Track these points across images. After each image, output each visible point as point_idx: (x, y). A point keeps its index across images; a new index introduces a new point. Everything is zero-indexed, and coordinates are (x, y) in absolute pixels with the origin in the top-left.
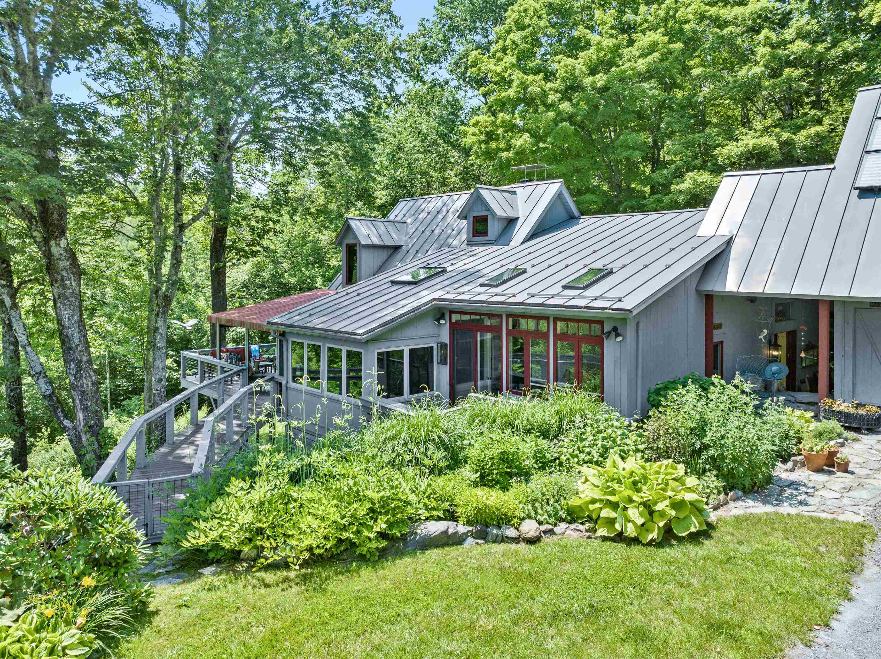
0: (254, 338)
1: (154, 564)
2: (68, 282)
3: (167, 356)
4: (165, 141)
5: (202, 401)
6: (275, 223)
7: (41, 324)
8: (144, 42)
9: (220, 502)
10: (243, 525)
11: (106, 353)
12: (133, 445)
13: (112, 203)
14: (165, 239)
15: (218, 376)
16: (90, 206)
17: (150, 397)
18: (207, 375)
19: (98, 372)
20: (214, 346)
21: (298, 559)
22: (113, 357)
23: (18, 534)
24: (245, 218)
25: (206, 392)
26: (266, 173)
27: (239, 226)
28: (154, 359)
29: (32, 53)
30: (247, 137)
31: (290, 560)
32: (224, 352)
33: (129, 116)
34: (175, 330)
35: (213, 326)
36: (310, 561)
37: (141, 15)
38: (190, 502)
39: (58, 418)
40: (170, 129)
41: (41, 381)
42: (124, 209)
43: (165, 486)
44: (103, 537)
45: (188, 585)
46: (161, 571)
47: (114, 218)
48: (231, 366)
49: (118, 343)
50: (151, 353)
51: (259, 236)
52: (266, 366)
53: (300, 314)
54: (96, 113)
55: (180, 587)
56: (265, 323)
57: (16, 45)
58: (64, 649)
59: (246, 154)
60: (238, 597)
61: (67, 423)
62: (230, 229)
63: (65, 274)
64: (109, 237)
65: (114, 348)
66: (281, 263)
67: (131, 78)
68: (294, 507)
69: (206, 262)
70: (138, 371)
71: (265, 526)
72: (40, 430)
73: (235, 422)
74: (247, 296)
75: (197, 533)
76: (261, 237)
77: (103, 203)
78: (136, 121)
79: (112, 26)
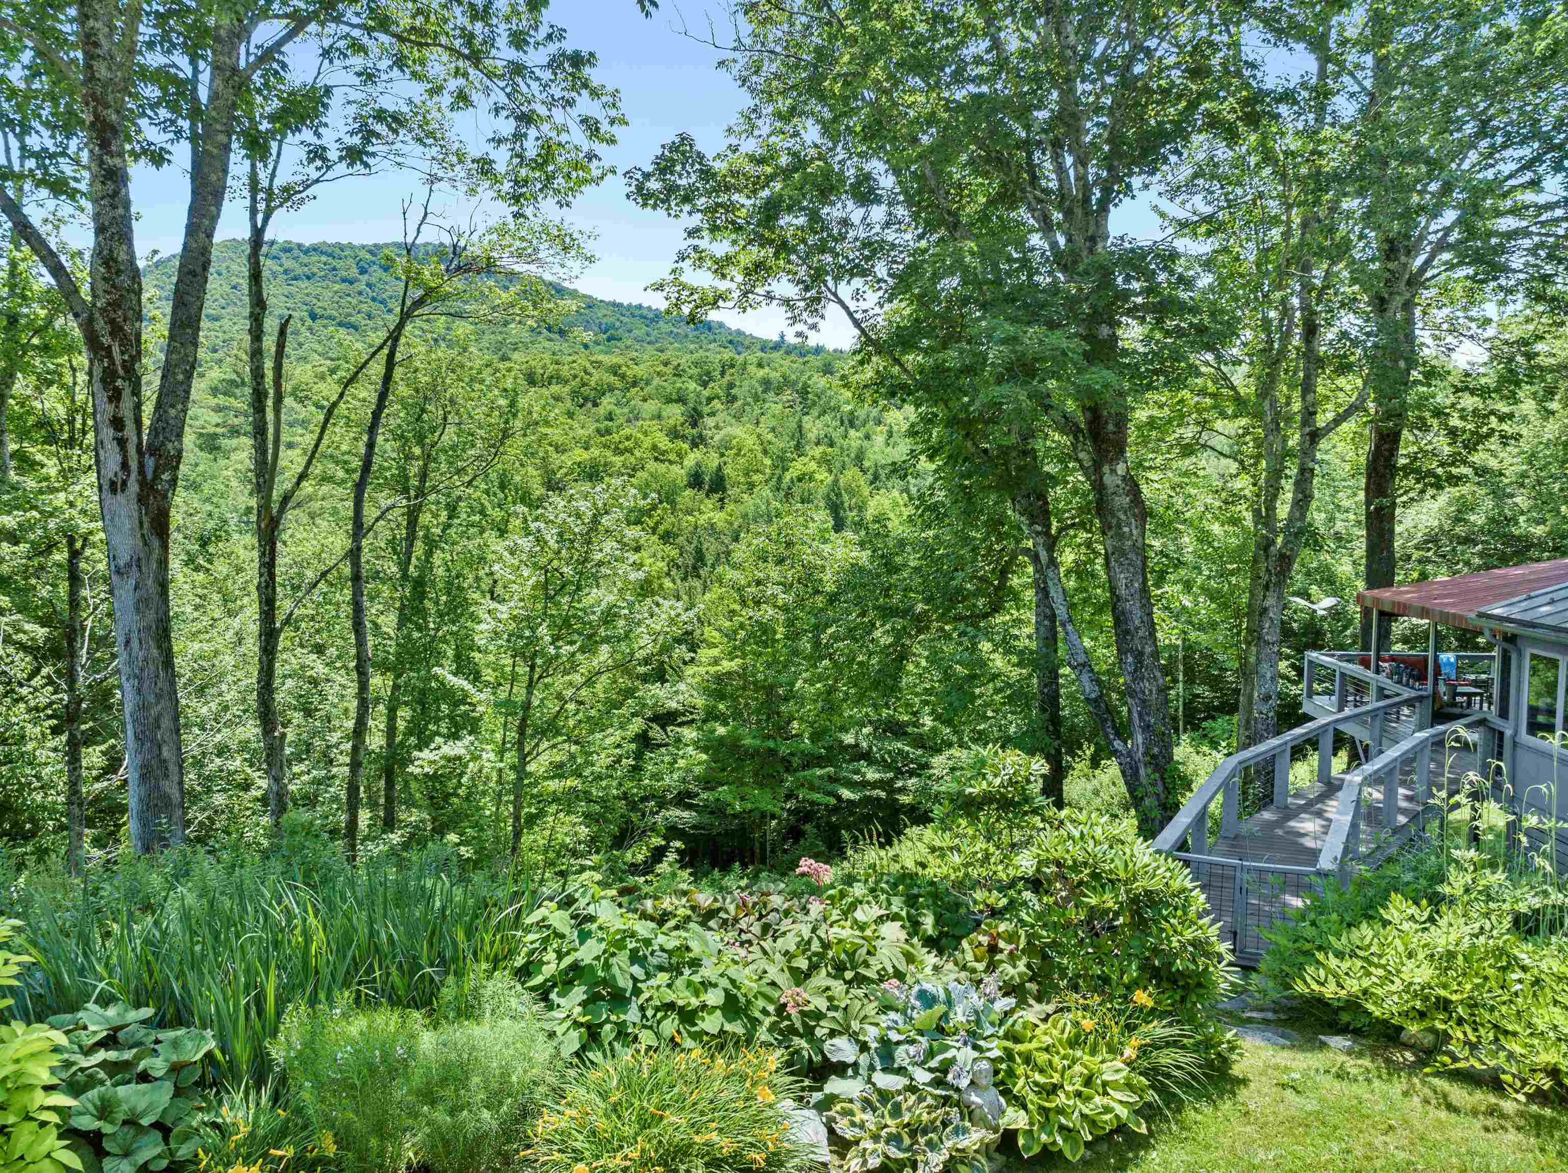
0: (1445, 637)
1: (1243, 1001)
2: (1126, 529)
3: (1281, 656)
4: (1288, 286)
5: (1340, 741)
6: (1502, 419)
7: (1086, 591)
8: (1252, 120)
9: (1366, 931)
10: (1411, 984)
11: (1179, 642)
12: (1220, 797)
13: (1196, 399)
14: (1283, 458)
15: (1372, 703)
16: (1161, 407)
17: (1248, 722)
18: (1350, 698)
19: (1167, 671)
20: (1366, 647)
21: (1524, 1082)
22: (1190, 647)
23: (1052, 900)
24: (1438, 413)
25: (1349, 729)
26: (1487, 321)
27: (1424, 427)
28: (1259, 661)
29: (1081, 178)
30: (1446, 256)
31: (1507, 1078)
32: (1384, 661)
33: (1226, 250)
34: (1295, 612)
35: (1366, 612)
36: (1552, 1096)
37: (1247, 73)
38: (1312, 916)
39: (1106, 735)
40: (1297, 264)
41: (1085, 678)
42: (1214, 407)
43: (1271, 878)
44: (1168, 938)
45: (1300, 1056)
46: (1254, 1015)
47: (1198, 423)
48: (1398, 688)
49: (1201, 628)
50: (1254, 649)
51: (1465, 447)
52: (1470, 695)
53: (1552, 602)
54: (1174, 256)
55: (1286, 1054)
56: (1473, 615)
57: (1060, 169)
58: (1105, 1084)
59: (1445, 290)
60: (1392, 1107)
61: (1118, 744)
62: (1405, 433)
63: (1123, 517)
64: (1189, 455)
65: (1193, 636)
66: (1512, 496)
67: (1230, 184)
68: (1520, 981)
69: (1355, 495)
70: (1230, 677)
71: (1454, 997)
72: (1080, 747)
73: (1402, 791)
74: (1434, 558)
75: (1322, 972)
76: (1471, 447)
77: (1182, 401)
78: (1237, 259)
79: (1200, 104)
